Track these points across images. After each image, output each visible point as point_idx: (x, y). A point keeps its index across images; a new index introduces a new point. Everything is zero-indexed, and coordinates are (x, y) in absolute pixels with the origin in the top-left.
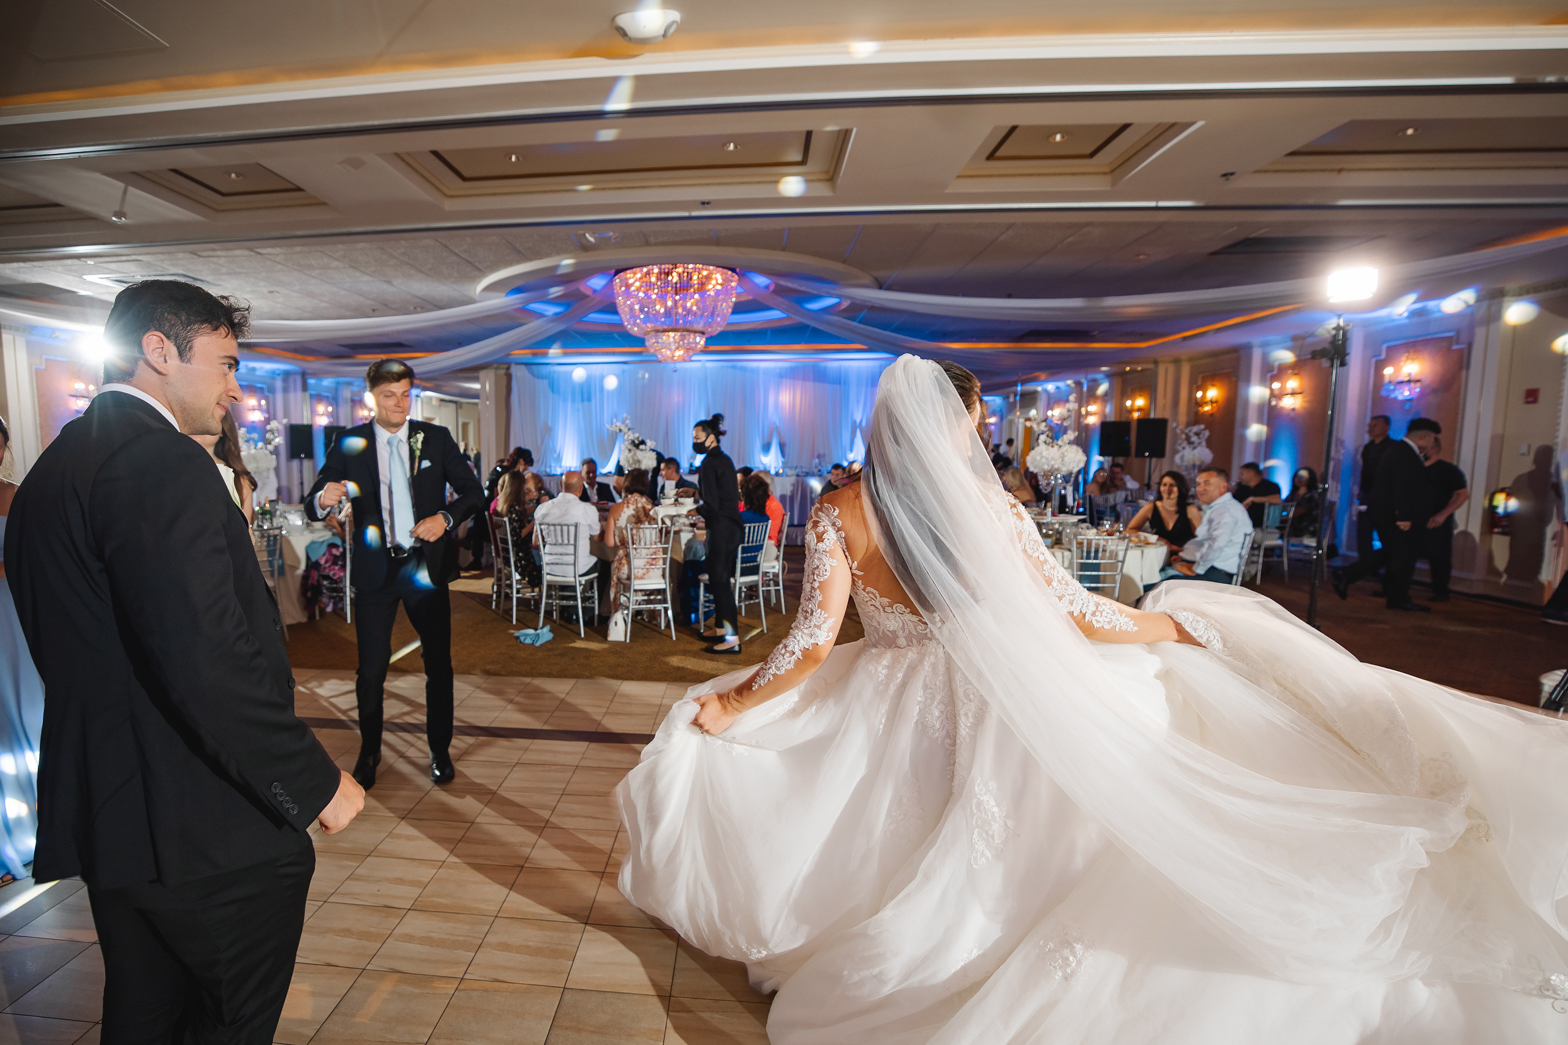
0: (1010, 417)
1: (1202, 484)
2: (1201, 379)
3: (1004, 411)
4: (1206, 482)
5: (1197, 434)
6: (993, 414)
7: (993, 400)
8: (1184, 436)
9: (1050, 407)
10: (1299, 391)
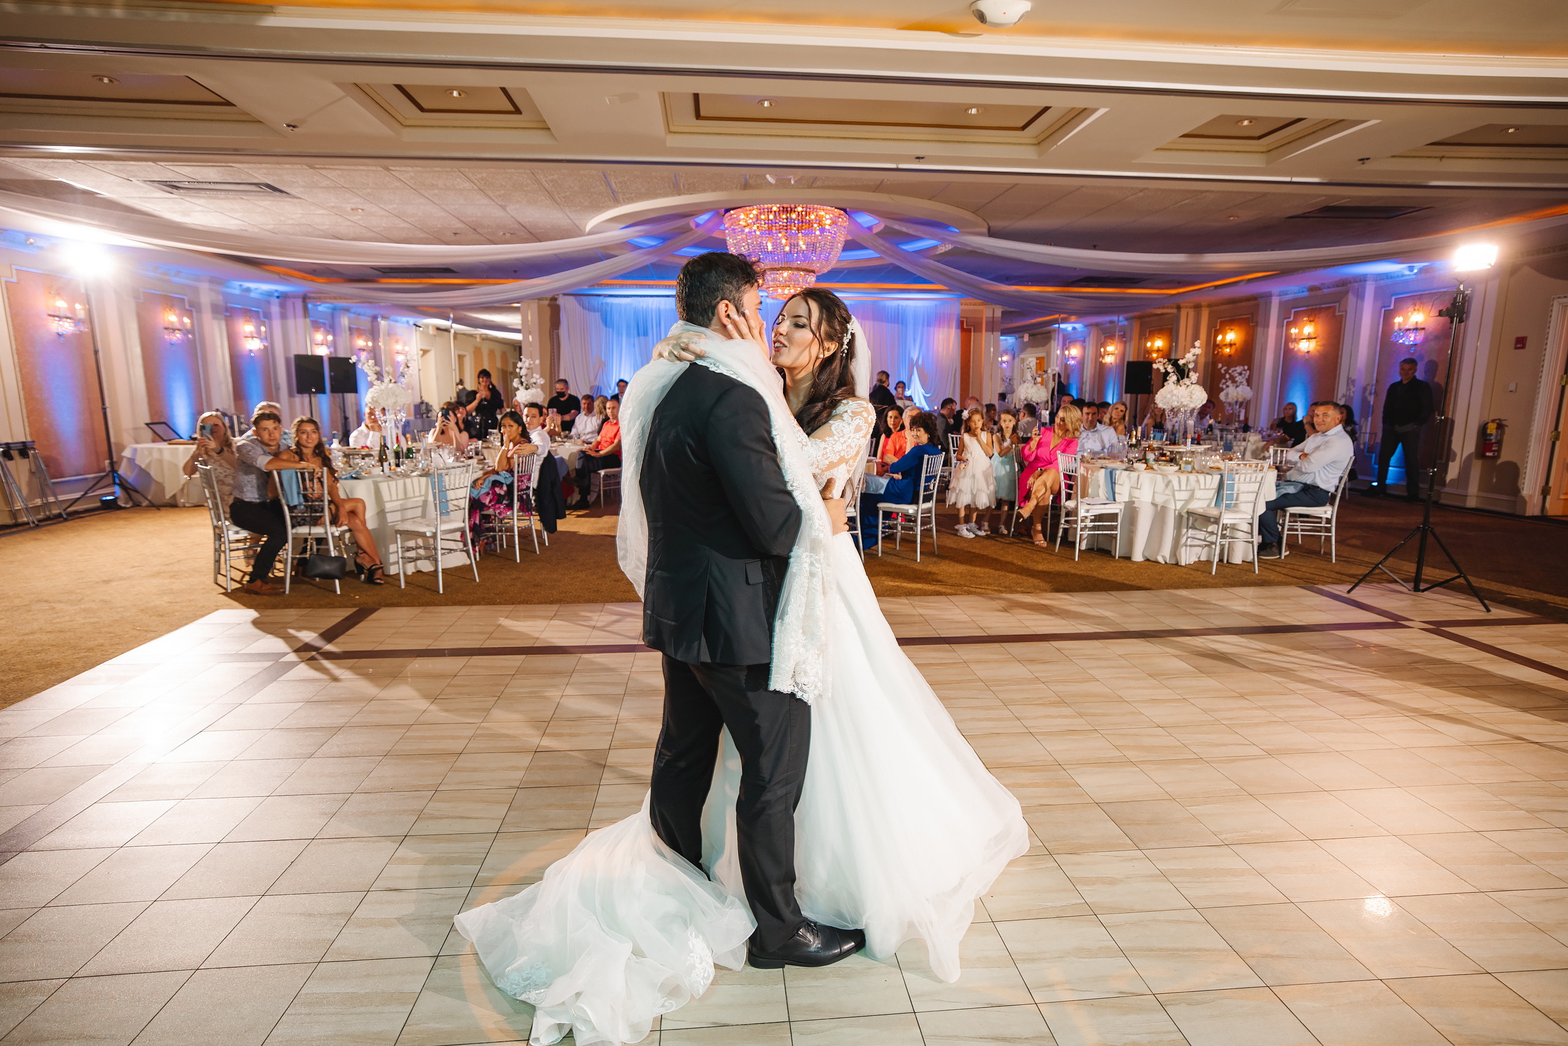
0: (1022, 356)
1: (1321, 416)
2: (1219, 323)
3: (1017, 350)
4: (1325, 414)
5: (1240, 374)
6: (1006, 352)
7: (1006, 340)
8: (1228, 376)
9: (1065, 346)
10: (1313, 336)
